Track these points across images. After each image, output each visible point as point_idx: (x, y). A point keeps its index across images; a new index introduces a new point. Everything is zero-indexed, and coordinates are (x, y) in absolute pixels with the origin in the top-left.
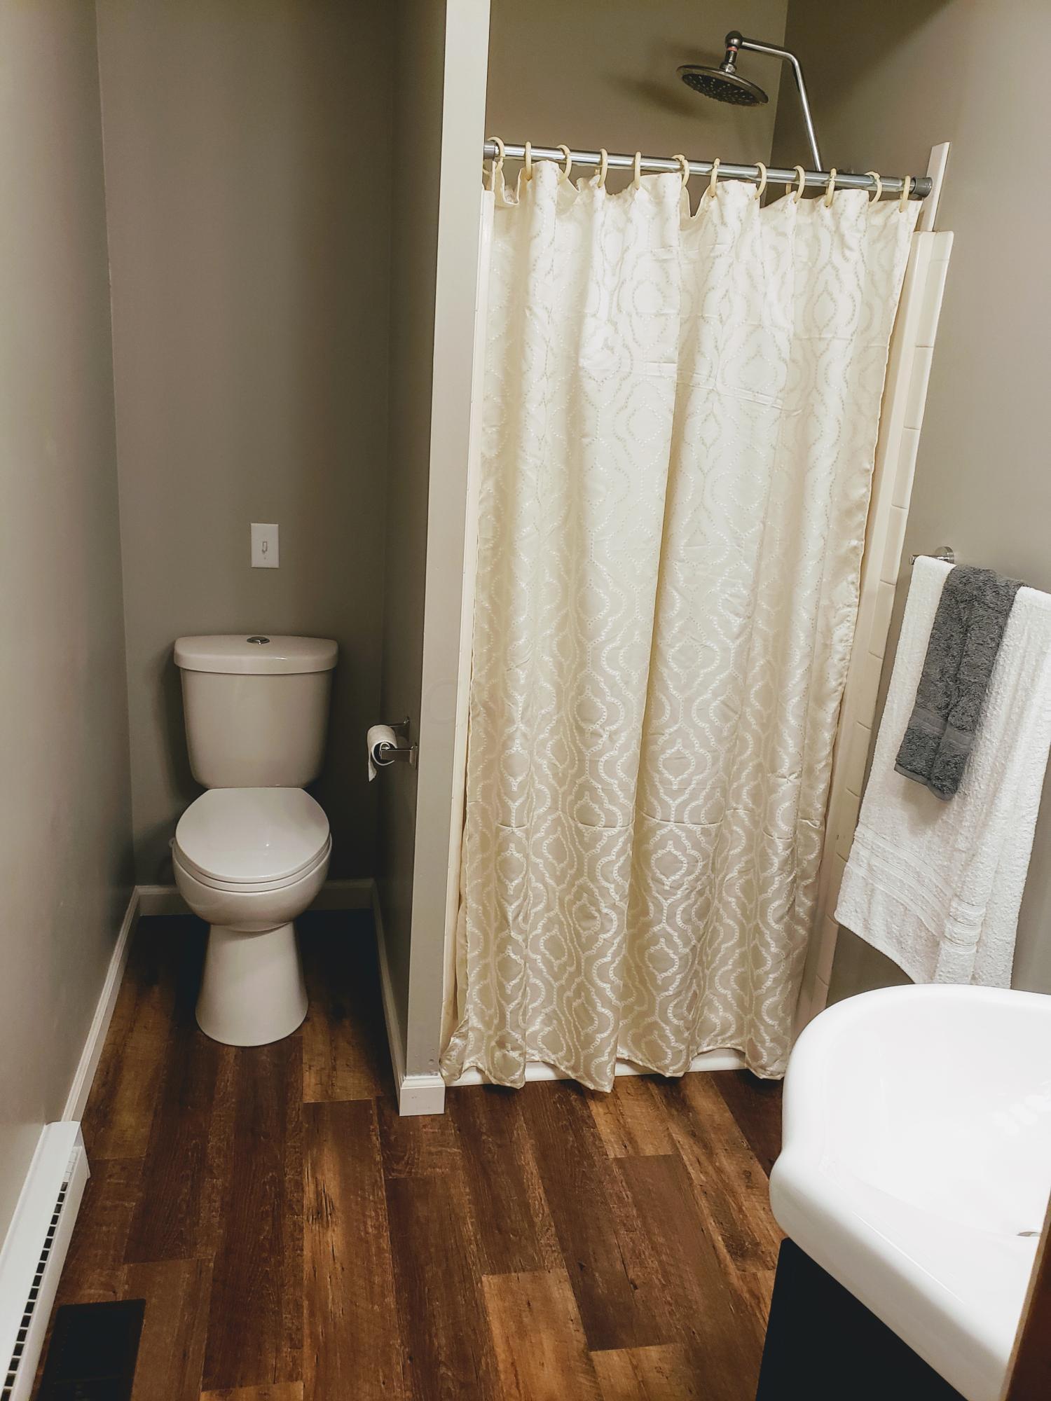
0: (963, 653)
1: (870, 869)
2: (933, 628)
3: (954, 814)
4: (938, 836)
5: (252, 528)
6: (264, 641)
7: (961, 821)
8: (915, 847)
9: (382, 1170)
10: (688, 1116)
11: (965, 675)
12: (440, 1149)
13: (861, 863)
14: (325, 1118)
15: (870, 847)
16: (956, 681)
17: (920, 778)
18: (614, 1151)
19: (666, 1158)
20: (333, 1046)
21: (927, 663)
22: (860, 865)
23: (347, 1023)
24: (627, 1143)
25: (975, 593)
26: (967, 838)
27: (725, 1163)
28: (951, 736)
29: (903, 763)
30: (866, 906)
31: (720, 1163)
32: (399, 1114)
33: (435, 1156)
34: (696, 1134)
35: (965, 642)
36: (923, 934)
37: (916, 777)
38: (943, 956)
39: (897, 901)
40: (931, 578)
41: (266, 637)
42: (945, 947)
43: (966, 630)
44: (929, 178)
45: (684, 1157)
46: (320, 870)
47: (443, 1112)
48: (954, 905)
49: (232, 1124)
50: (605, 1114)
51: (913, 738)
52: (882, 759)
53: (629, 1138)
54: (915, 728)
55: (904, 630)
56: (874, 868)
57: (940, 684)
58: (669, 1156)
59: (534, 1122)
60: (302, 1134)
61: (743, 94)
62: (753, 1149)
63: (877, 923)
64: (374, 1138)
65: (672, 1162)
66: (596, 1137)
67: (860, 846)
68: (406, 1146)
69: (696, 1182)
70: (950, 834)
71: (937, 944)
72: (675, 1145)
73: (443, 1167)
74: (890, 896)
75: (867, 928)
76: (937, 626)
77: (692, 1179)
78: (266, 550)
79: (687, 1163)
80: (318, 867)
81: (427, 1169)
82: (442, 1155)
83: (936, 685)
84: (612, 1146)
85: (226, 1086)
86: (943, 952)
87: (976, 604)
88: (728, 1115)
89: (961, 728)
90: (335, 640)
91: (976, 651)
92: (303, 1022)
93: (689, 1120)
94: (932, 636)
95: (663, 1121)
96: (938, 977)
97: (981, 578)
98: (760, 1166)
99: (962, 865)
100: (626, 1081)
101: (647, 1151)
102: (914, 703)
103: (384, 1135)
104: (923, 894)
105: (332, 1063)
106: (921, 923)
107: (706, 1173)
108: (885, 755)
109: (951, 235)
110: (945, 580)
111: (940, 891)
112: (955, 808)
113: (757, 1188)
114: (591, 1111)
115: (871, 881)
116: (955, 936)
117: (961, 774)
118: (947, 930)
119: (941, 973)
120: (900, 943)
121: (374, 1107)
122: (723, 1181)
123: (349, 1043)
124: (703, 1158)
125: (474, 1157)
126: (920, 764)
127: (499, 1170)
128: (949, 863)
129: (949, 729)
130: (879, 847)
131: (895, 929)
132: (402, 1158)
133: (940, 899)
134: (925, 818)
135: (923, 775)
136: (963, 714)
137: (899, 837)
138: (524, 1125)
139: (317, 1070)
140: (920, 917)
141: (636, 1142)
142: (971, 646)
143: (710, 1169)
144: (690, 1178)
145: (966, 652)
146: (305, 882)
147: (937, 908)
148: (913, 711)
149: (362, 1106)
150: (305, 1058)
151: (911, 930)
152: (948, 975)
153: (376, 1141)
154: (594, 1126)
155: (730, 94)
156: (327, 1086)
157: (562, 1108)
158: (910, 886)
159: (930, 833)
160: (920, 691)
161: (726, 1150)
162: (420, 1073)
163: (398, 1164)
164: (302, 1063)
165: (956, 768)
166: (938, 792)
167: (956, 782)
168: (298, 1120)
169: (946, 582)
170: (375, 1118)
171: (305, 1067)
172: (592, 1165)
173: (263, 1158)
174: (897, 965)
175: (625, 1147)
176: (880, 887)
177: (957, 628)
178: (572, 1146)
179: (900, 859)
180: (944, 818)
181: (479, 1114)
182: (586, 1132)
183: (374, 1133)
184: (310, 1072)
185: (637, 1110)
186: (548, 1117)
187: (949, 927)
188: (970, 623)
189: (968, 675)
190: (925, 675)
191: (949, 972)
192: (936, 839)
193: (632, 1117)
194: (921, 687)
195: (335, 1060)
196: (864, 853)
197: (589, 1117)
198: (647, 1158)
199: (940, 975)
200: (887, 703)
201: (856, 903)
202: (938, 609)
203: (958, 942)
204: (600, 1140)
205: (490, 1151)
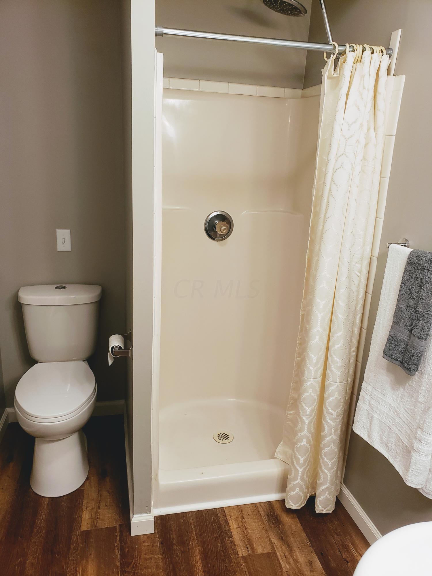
0: (419, 298)
1: (370, 406)
2: (402, 283)
3: (416, 382)
4: (407, 392)
5: (57, 232)
6: (64, 288)
7: (420, 386)
8: (394, 396)
9: (119, 572)
10: (279, 527)
11: (420, 309)
12: (151, 556)
13: (366, 402)
14: (91, 540)
15: (370, 394)
16: (416, 312)
17: (397, 362)
18: (242, 552)
19: (268, 554)
20: (100, 494)
21: (399, 301)
22: (365, 404)
23: (108, 479)
24: (248, 546)
25: (425, 265)
26: (424, 396)
27: (299, 556)
28: (414, 342)
29: (386, 354)
30: (368, 425)
31: (296, 557)
32: (131, 535)
33: (148, 561)
34: (283, 538)
35: (421, 292)
36: (400, 444)
37: (394, 361)
38: (413, 460)
39: (385, 424)
40: (399, 256)
41: (64, 285)
42: (414, 455)
43: (421, 285)
44: (391, 49)
45: (278, 553)
46: (90, 406)
47: (154, 533)
48: (419, 433)
49: (41, 547)
50: (237, 528)
51: (393, 341)
52: (375, 349)
53: (249, 543)
54: (393, 336)
55: (384, 282)
56: (373, 405)
57: (406, 313)
58: (270, 553)
59: (201, 535)
60: (79, 551)
61: (294, 8)
62: (313, 546)
63: (375, 435)
64: (117, 551)
65: (271, 557)
66: (233, 543)
67: (364, 393)
68: (133, 555)
69: (284, 570)
70: (414, 392)
71: (410, 452)
72: (273, 546)
73: (152, 568)
74: (381, 421)
75: (369, 436)
76: (404, 282)
77: (282, 567)
78: (64, 242)
79: (279, 557)
80: (88, 405)
81: (143, 570)
82: (152, 560)
83: (404, 313)
84: (241, 549)
85: (41, 523)
86: (413, 458)
87: (426, 271)
88: (299, 525)
89: (420, 338)
90: (101, 286)
91: (427, 297)
92: (85, 481)
93: (280, 530)
94: (401, 287)
95: (266, 531)
96: (411, 471)
97: (428, 257)
98: (316, 557)
99: (422, 411)
100: (247, 508)
101: (259, 550)
102: (392, 322)
103: (122, 549)
104: (400, 423)
105: (98, 504)
106: (399, 438)
107: (289, 564)
108: (377, 347)
109: (404, 77)
110: (407, 257)
111: (409, 422)
112: (416, 379)
113: (316, 571)
114: (230, 527)
115: (371, 412)
116: (420, 450)
117: (419, 362)
118: (415, 446)
119: (413, 469)
120: (387, 446)
121: (118, 531)
122: (298, 568)
123: (108, 492)
124: (287, 554)
125: (169, 560)
126: (397, 355)
127: (182, 568)
128: (414, 408)
129: (412, 338)
130: (375, 395)
131: (385, 439)
132: (130, 564)
133: (410, 427)
134: (399, 382)
135: (399, 361)
136: (421, 330)
137: (385, 390)
138: (196, 538)
139: (90, 510)
140: (398, 434)
141: (253, 545)
142: (424, 294)
143: (291, 561)
144: (281, 567)
145: (421, 297)
146: (80, 415)
147: (408, 432)
148: (392, 326)
149: (111, 530)
150: (85, 502)
151: (393, 441)
152: (416, 471)
153: (117, 553)
154: (231, 536)
155: (288, 9)
156: (94, 520)
157: (215, 526)
158: (392, 417)
159: (402, 390)
160: (395, 316)
161: (299, 547)
162: (141, 513)
163: (128, 567)
164: (82, 505)
165: (418, 359)
166: (408, 372)
167: (417, 366)
168: (77, 542)
169: (408, 259)
170: (118, 538)
171: (84, 508)
172: (230, 562)
173: (56, 568)
174: (387, 459)
175: (247, 548)
176: (376, 416)
177: (416, 283)
178: (220, 550)
179: (386, 402)
180: (410, 383)
181: (172, 532)
182: (227, 540)
183: (116, 548)
184: (86, 511)
185: (253, 524)
186: (208, 531)
187: (416, 444)
188: (423, 281)
189: (423, 309)
190: (398, 308)
191: (417, 469)
192: (406, 394)
193: (251, 529)
194: (396, 314)
195: (100, 503)
196: (367, 397)
197: (229, 530)
198: (259, 555)
199: (412, 470)
200: (376, 320)
201: (364, 423)
202: (404, 273)
203: (422, 453)
204: (235, 545)
205: (177, 556)
